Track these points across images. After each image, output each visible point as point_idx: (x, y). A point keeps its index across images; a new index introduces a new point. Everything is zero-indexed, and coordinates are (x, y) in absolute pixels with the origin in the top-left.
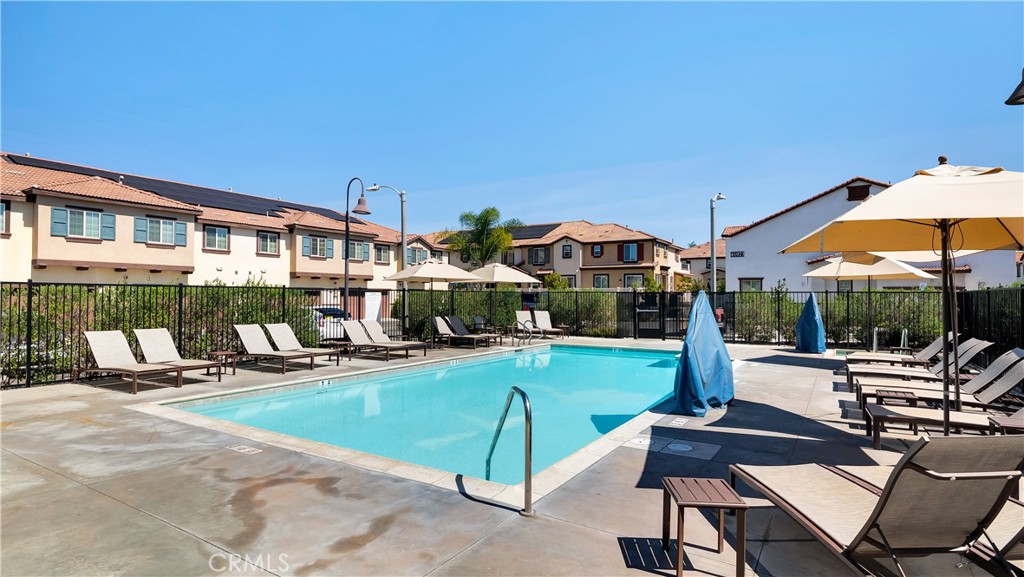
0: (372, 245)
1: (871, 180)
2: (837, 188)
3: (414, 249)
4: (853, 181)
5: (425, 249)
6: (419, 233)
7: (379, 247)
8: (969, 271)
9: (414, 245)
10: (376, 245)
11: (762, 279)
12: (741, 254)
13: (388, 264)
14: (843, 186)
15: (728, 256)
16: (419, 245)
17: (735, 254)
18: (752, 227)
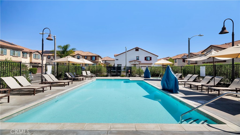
0: (21, 52)
1: (139, 48)
2: (134, 49)
3: (36, 54)
4: (136, 48)
5: (39, 54)
6: (37, 50)
7: (23, 53)
8: (152, 64)
9: (36, 53)
10: (22, 52)
11: (121, 65)
12: (118, 60)
13: (27, 58)
14: (135, 48)
15: (115, 60)
16: (37, 53)
17: (116, 60)
18: (120, 54)
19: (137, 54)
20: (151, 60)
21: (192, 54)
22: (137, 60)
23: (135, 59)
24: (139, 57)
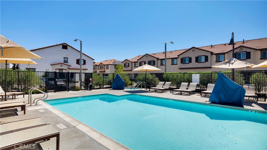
1: (68, 44)
2: (60, 45)
8: (87, 69)
19: (65, 53)
20: (85, 64)
21: (127, 61)
22: (64, 62)
23: (62, 61)
24: (67, 58)
